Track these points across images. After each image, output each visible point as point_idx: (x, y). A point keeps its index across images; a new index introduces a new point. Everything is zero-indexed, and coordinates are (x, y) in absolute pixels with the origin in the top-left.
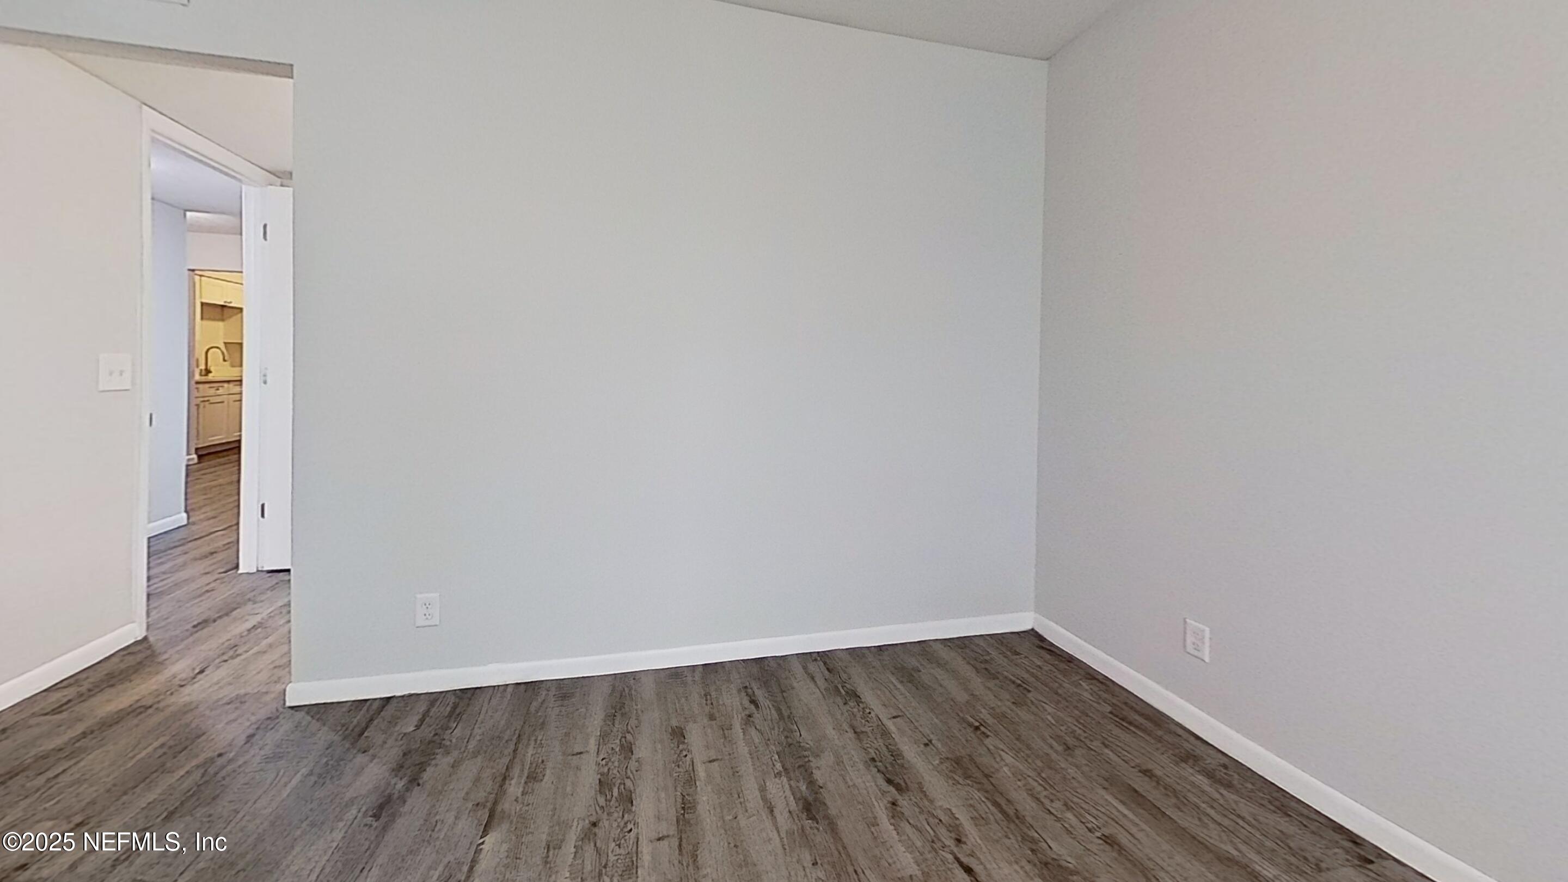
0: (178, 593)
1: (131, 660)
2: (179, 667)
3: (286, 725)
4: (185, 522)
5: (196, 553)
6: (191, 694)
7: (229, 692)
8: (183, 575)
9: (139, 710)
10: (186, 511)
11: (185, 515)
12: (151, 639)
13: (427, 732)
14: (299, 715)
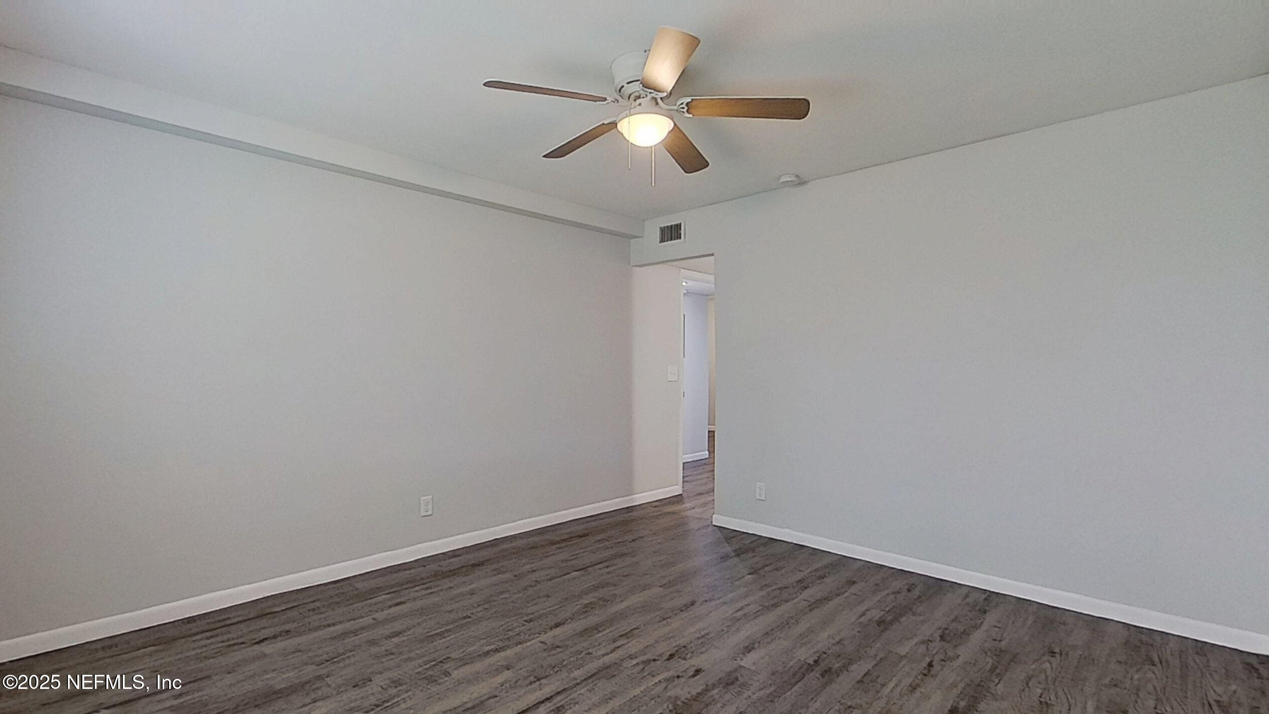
0: (696, 482)
1: (675, 499)
2: (688, 505)
3: (710, 528)
4: (708, 457)
5: (706, 470)
6: (689, 513)
7: (698, 516)
8: (701, 476)
9: (674, 513)
10: (708, 450)
11: (707, 452)
12: (683, 495)
13: (752, 546)
14: (715, 528)
